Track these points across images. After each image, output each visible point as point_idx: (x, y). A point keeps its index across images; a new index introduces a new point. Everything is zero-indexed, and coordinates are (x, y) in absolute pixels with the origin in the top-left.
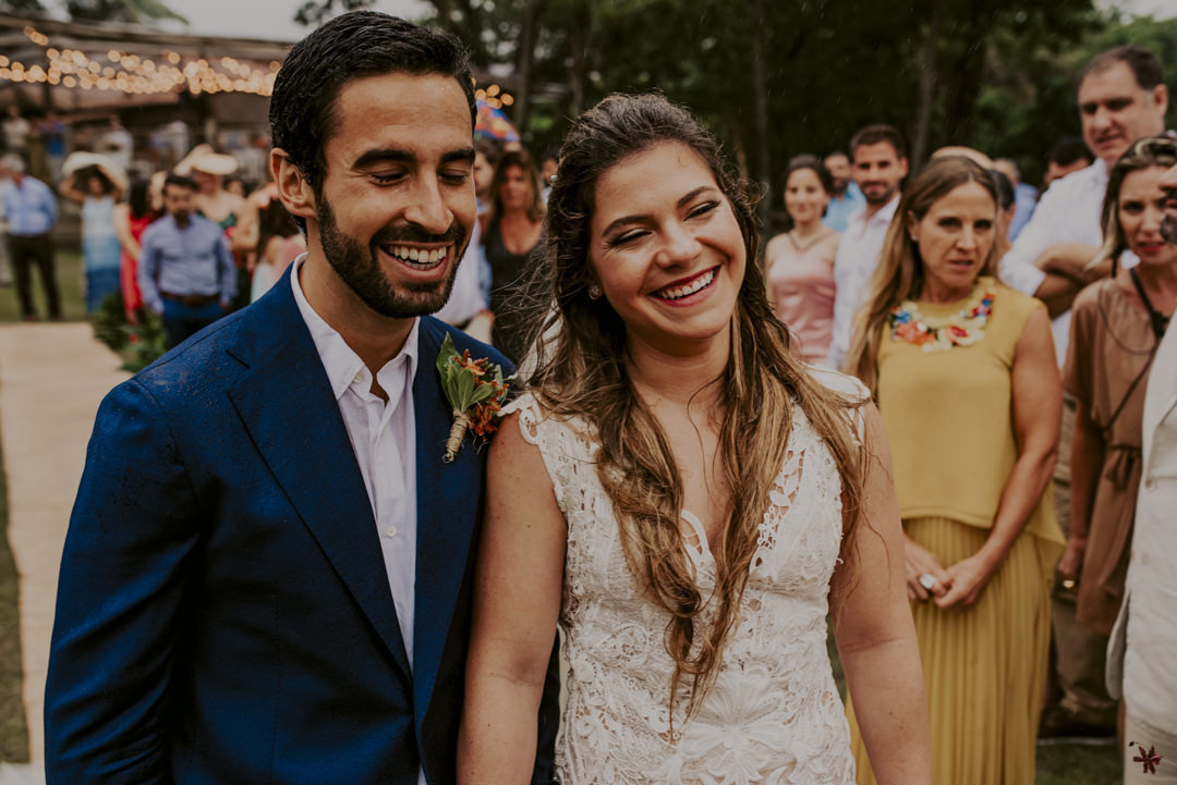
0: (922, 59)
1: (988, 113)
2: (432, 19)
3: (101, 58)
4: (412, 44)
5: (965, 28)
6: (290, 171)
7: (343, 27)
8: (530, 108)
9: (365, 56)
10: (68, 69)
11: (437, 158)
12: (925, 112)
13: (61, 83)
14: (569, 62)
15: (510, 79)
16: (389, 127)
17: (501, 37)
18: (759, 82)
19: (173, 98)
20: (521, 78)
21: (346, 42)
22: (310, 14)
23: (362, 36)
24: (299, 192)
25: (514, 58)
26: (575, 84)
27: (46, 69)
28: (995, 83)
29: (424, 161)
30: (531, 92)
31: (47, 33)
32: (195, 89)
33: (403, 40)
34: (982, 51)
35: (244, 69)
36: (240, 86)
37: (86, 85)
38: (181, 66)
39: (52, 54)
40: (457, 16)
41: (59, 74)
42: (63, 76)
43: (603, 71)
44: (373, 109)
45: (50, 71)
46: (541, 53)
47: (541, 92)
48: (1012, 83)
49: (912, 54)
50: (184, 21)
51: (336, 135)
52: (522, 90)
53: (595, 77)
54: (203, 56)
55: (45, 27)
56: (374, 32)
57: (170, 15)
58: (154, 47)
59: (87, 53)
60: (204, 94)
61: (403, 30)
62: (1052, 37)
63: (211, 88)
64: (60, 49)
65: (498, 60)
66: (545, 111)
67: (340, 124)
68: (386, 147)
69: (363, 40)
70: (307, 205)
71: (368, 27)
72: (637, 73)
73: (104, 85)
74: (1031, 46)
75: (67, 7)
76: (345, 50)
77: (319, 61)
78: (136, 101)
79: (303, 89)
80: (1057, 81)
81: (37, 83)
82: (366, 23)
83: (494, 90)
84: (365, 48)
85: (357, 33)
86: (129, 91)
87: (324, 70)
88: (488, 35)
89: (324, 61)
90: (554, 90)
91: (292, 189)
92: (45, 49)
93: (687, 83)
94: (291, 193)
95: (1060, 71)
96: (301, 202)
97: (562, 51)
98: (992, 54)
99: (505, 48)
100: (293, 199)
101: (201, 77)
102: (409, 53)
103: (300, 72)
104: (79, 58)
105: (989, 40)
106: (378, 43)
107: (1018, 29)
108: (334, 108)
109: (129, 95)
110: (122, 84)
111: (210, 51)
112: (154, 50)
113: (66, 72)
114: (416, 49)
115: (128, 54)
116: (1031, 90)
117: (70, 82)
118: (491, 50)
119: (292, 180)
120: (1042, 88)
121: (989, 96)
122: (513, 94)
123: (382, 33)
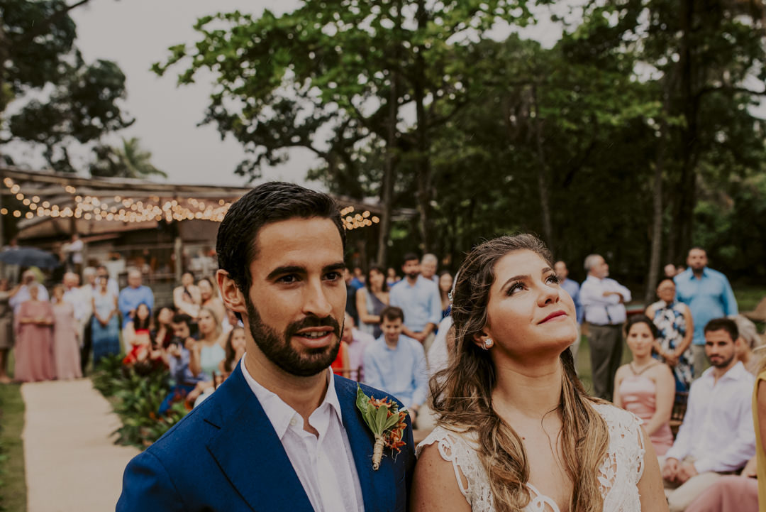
0: (652, 184)
1: (702, 217)
2: (325, 169)
3: (110, 201)
4: (302, 200)
5: (681, 163)
6: (229, 284)
7: (261, 192)
8: (391, 224)
9: (274, 210)
10: (87, 208)
11: (320, 270)
12: (658, 219)
13: (82, 217)
14: (417, 194)
15: (378, 207)
16: (290, 252)
17: (371, 179)
18: (544, 203)
19: (154, 225)
20: (383, 205)
21: (262, 202)
22: (245, 168)
23: (273, 197)
24: (236, 296)
25: (380, 192)
26: (420, 208)
27: (74, 209)
28: (705, 198)
29: (312, 272)
30: (391, 214)
31: (76, 186)
32: (169, 219)
33: (298, 198)
34: (694, 177)
35: (202, 205)
36: (199, 216)
37: (98, 218)
38: (160, 205)
39: (78, 199)
40: (342, 166)
41: (81, 212)
42: (84, 213)
43: (439, 200)
44: (280, 241)
45: (76, 210)
46: (397, 188)
47: (399, 215)
48: (716, 197)
49: (646, 181)
50: (164, 175)
51: (256, 259)
52: (385, 214)
53: (434, 204)
54: (175, 198)
55: (74, 182)
56: (279, 194)
57: (155, 171)
58: (144, 193)
59: (100, 198)
60: (175, 221)
61: (297, 192)
62: (740, 167)
63: (179, 218)
64: (83, 196)
65: (370, 194)
66: (401, 226)
67: (259, 251)
68: (288, 264)
69: (273, 200)
70: (241, 304)
71: (276, 192)
72: (461, 199)
73: (110, 217)
74: (726, 173)
75: (89, 168)
76: (261, 207)
77: (246, 214)
78: (129, 227)
79: (237, 231)
80: (747, 196)
81: (67, 218)
82: (275, 189)
83: (367, 214)
84: (273, 205)
85: (270, 195)
86: (126, 221)
87: (249, 219)
88: (363, 178)
89: (249, 214)
90: (407, 212)
91: (231, 294)
92: (74, 196)
93: (497, 204)
94: (230, 297)
95: (748, 188)
96: (237, 303)
97: (413, 187)
98: (699, 178)
99: (374, 186)
100: (232, 301)
101: (173, 211)
102: (300, 206)
103: (234, 222)
104: (95, 201)
105: (697, 170)
106: (281, 201)
107: (716, 163)
108: (255, 243)
109: (125, 224)
110: (122, 217)
111: (180, 194)
112: (144, 194)
113: (85, 210)
114: (304, 203)
115: (127, 198)
116: (731, 202)
117: (88, 217)
118: (364, 187)
119: (231, 289)
120: (738, 200)
121: (702, 206)
122: (379, 216)
123: (284, 195)
